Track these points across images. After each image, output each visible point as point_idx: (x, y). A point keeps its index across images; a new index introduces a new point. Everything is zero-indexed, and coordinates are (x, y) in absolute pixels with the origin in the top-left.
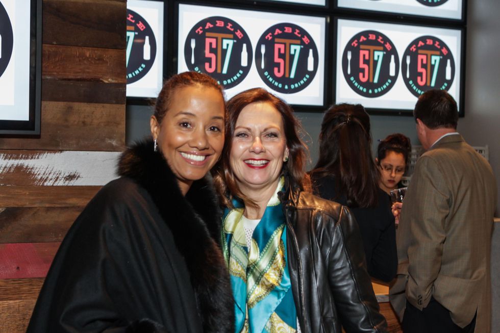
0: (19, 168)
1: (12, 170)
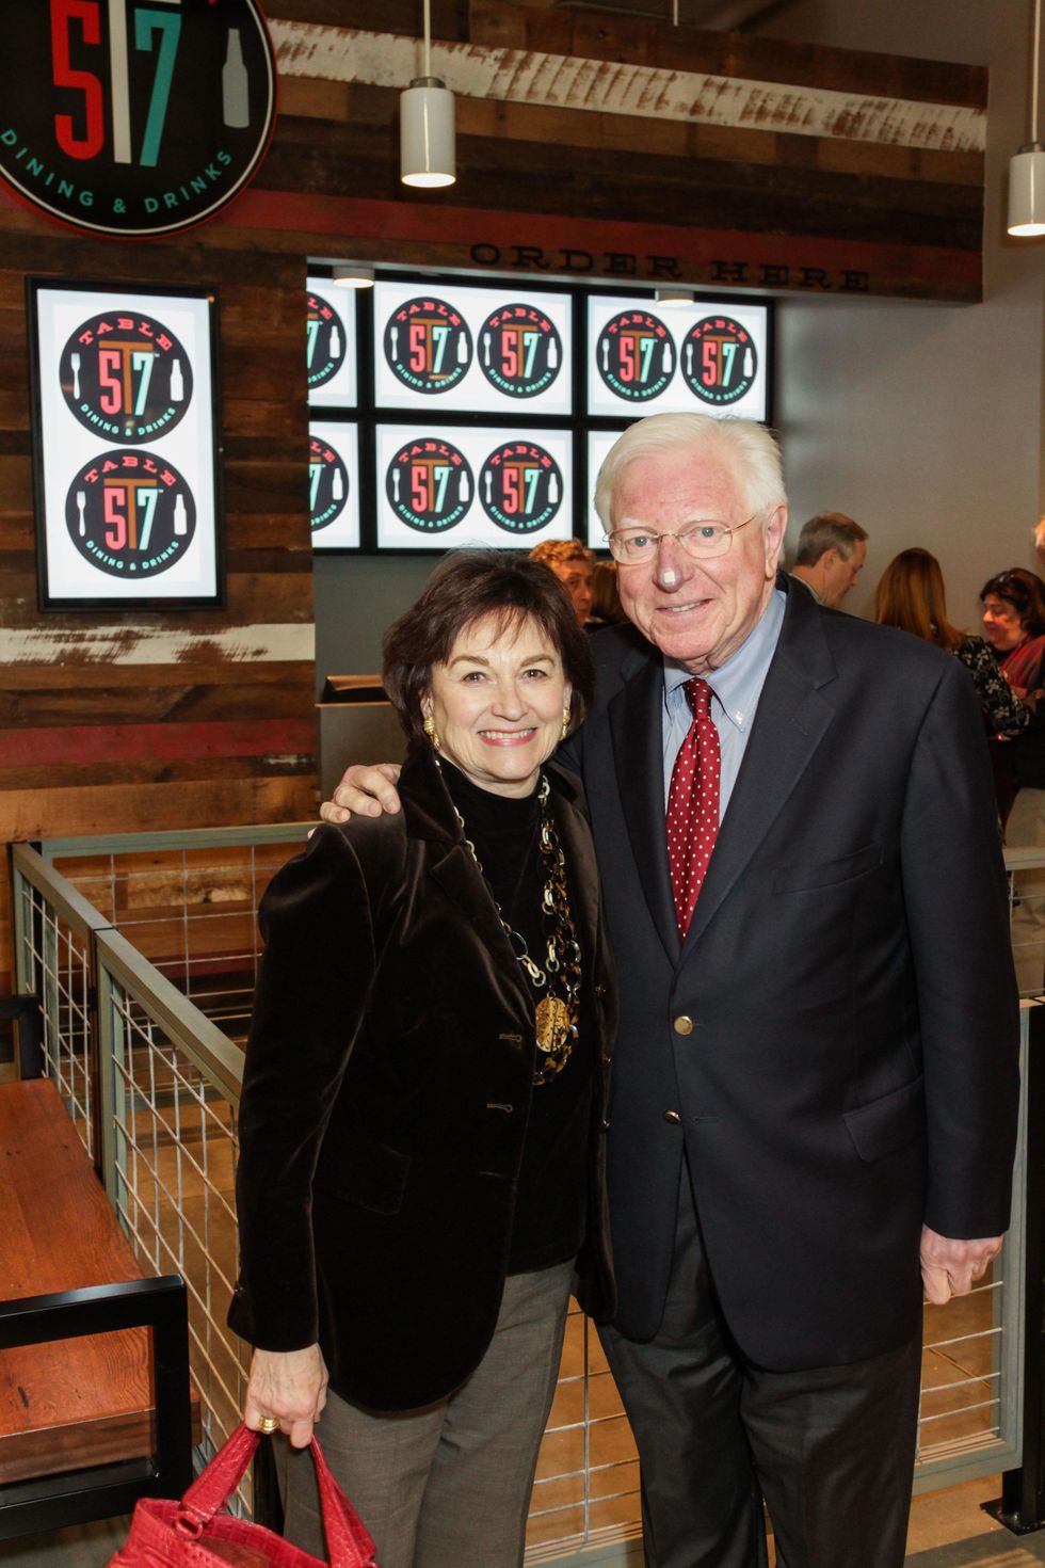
0: (206, 644)
1: (199, 646)
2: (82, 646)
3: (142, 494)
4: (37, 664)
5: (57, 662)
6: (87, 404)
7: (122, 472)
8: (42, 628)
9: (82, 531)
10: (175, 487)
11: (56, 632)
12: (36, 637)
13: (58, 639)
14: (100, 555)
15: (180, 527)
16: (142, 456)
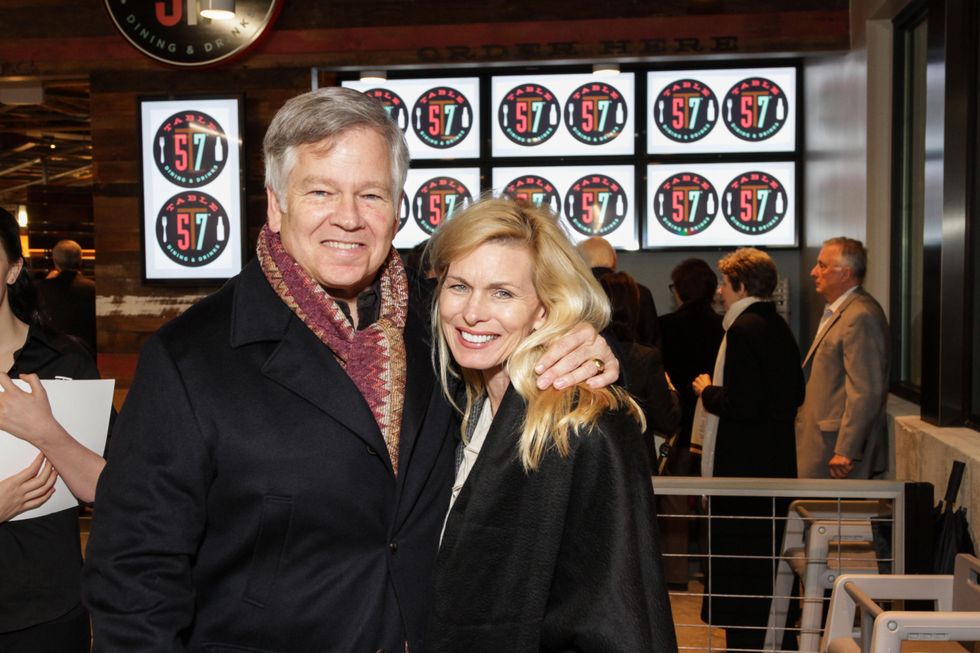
2: (176, 306)
3: (199, 216)
4: (151, 317)
5: (161, 316)
6: (168, 165)
7: (188, 205)
8: (154, 296)
9: (165, 240)
10: (217, 212)
11: (161, 298)
12: (150, 301)
13: (162, 302)
14: (175, 253)
15: (220, 236)
16: (199, 195)
